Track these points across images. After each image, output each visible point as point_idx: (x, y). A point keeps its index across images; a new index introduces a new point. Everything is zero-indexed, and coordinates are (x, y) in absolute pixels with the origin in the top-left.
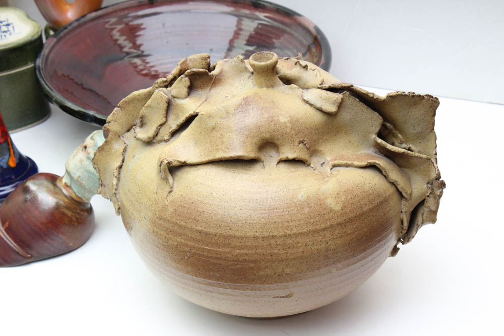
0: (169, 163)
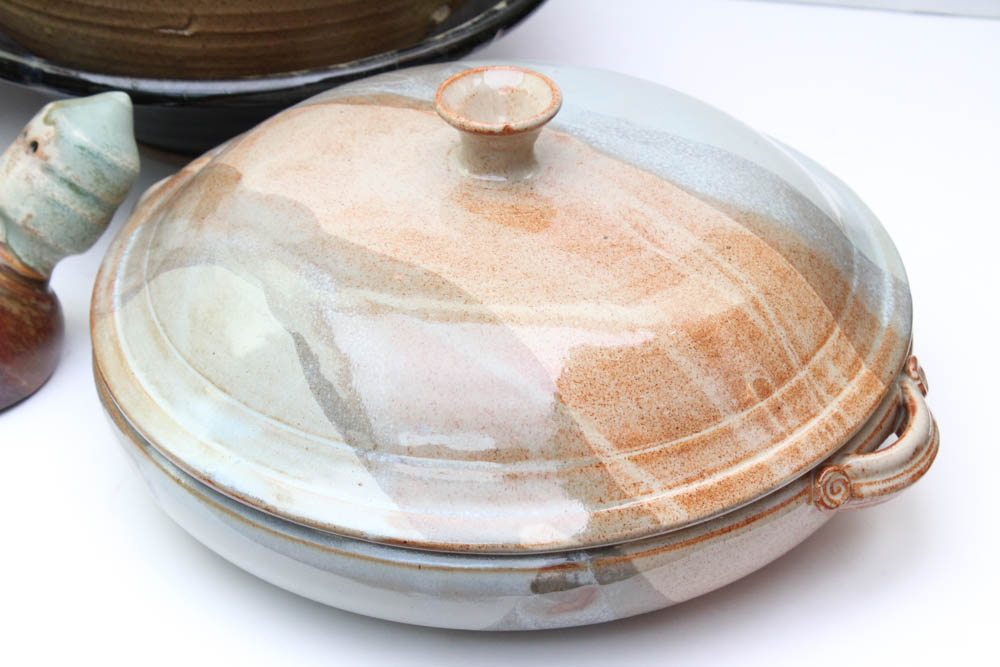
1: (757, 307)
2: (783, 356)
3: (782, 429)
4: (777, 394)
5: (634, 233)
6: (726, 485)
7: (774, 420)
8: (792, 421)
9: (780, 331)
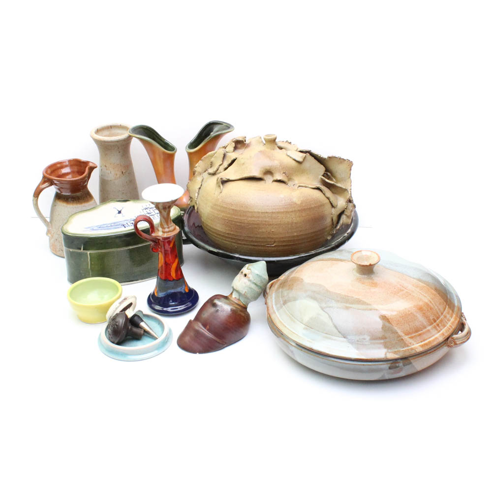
0: (221, 179)
1: (431, 302)
2: (437, 313)
3: (439, 329)
4: (437, 322)
5: (401, 287)
6: (430, 342)
7: (438, 327)
8: (441, 328)
9: (436, 307)
